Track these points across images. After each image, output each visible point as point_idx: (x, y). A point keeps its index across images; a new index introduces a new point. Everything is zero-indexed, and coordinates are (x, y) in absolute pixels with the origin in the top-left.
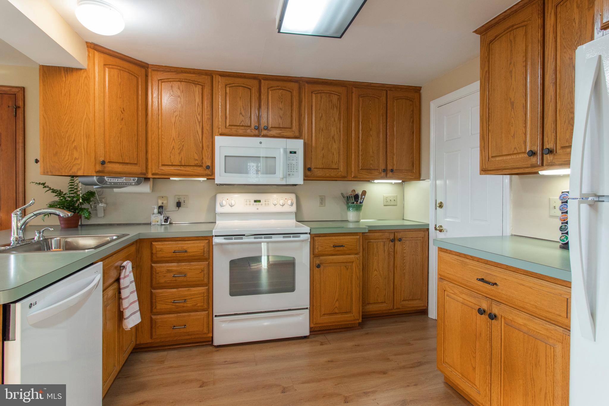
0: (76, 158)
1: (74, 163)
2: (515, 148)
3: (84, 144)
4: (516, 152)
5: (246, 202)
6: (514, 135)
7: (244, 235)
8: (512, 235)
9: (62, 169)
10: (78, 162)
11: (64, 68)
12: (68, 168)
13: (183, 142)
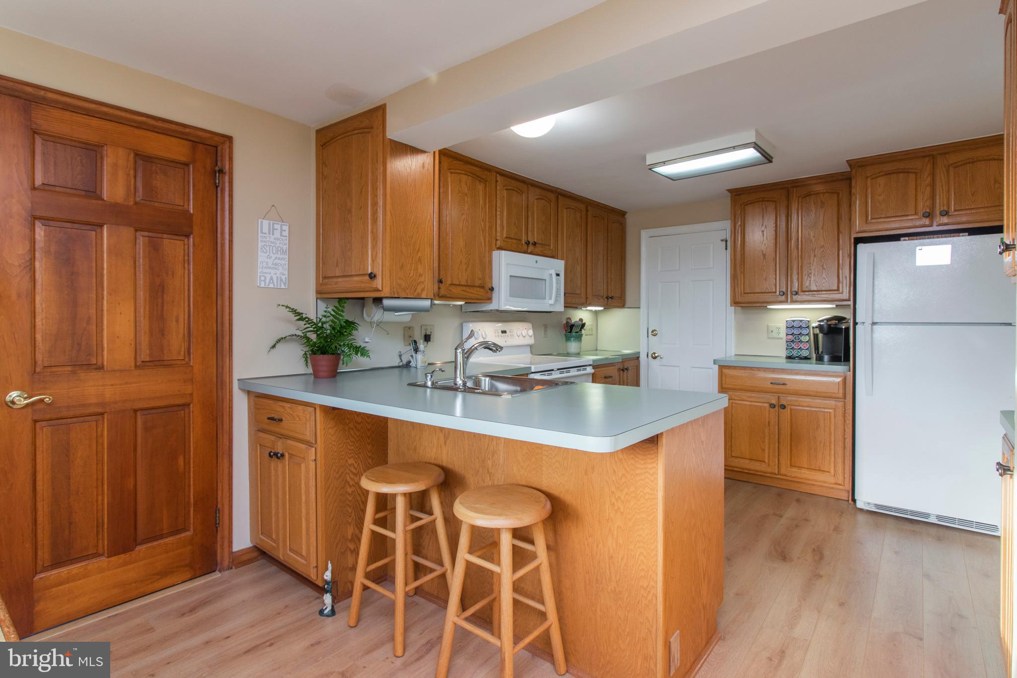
0: (420, 273)
1: (419, 281)
2: (767, 288)
3: (427, 254)
4: (767, 291)
5: (495, 333)
6: (766, 278)
7: (553, 370)
8: (736, 355)
9: (407, 289)
10: (422, 279)
11: (410, 146)
12: (413, 287)
13: (469, 254)
